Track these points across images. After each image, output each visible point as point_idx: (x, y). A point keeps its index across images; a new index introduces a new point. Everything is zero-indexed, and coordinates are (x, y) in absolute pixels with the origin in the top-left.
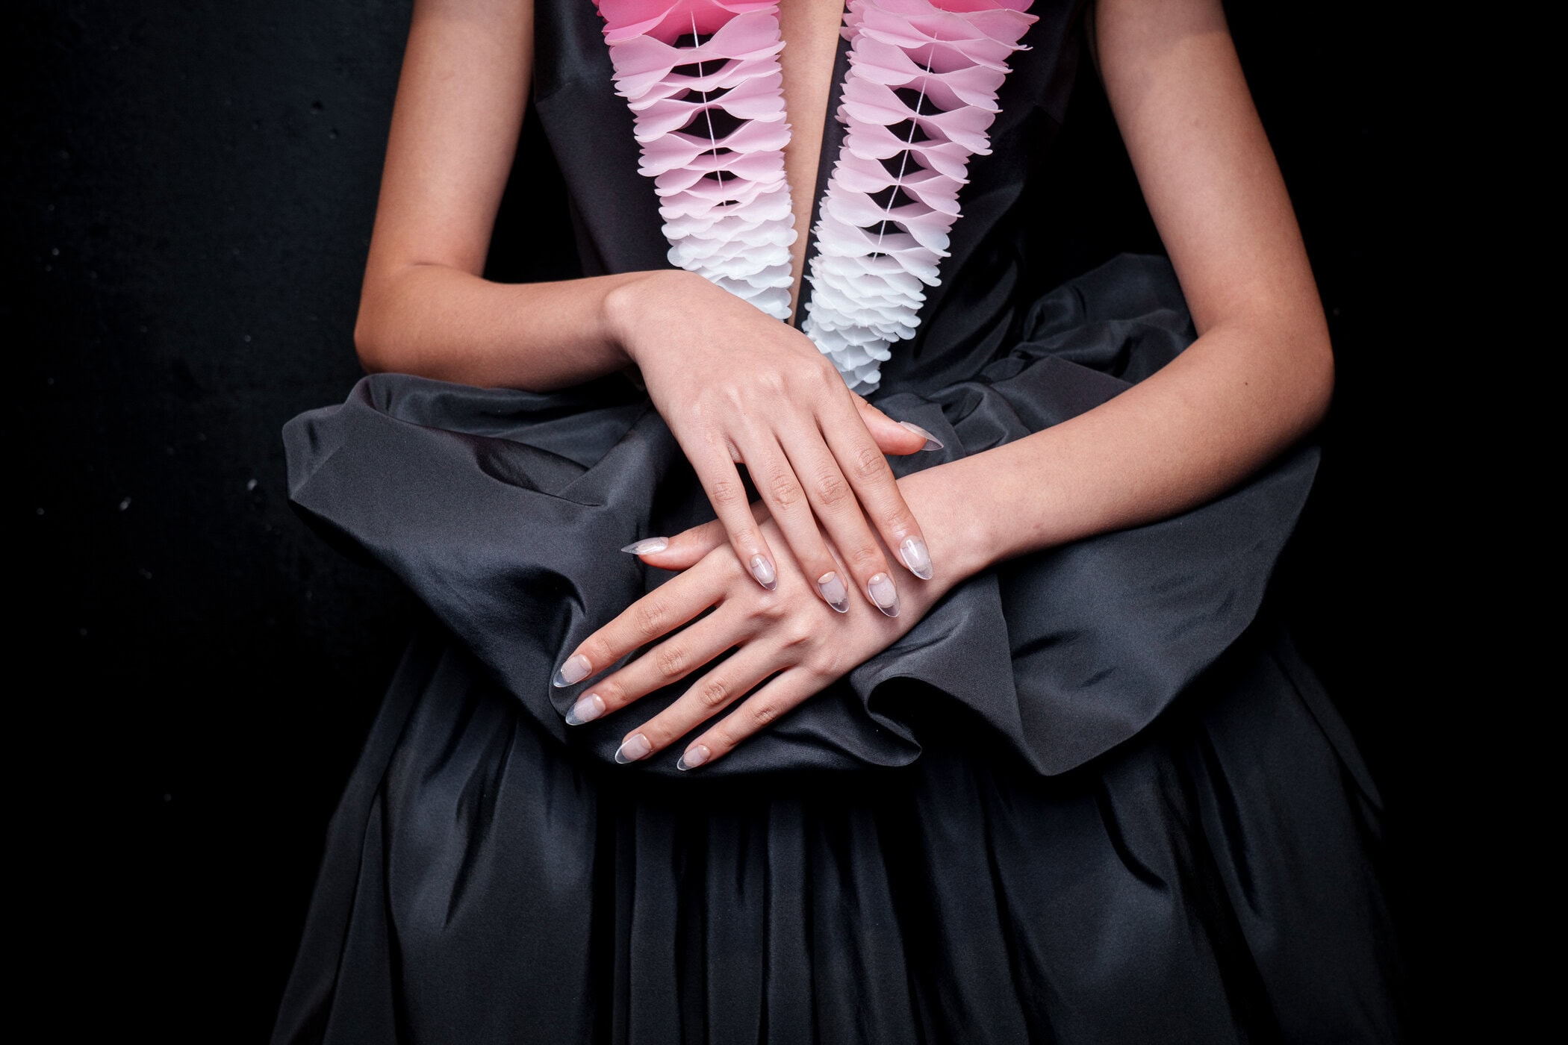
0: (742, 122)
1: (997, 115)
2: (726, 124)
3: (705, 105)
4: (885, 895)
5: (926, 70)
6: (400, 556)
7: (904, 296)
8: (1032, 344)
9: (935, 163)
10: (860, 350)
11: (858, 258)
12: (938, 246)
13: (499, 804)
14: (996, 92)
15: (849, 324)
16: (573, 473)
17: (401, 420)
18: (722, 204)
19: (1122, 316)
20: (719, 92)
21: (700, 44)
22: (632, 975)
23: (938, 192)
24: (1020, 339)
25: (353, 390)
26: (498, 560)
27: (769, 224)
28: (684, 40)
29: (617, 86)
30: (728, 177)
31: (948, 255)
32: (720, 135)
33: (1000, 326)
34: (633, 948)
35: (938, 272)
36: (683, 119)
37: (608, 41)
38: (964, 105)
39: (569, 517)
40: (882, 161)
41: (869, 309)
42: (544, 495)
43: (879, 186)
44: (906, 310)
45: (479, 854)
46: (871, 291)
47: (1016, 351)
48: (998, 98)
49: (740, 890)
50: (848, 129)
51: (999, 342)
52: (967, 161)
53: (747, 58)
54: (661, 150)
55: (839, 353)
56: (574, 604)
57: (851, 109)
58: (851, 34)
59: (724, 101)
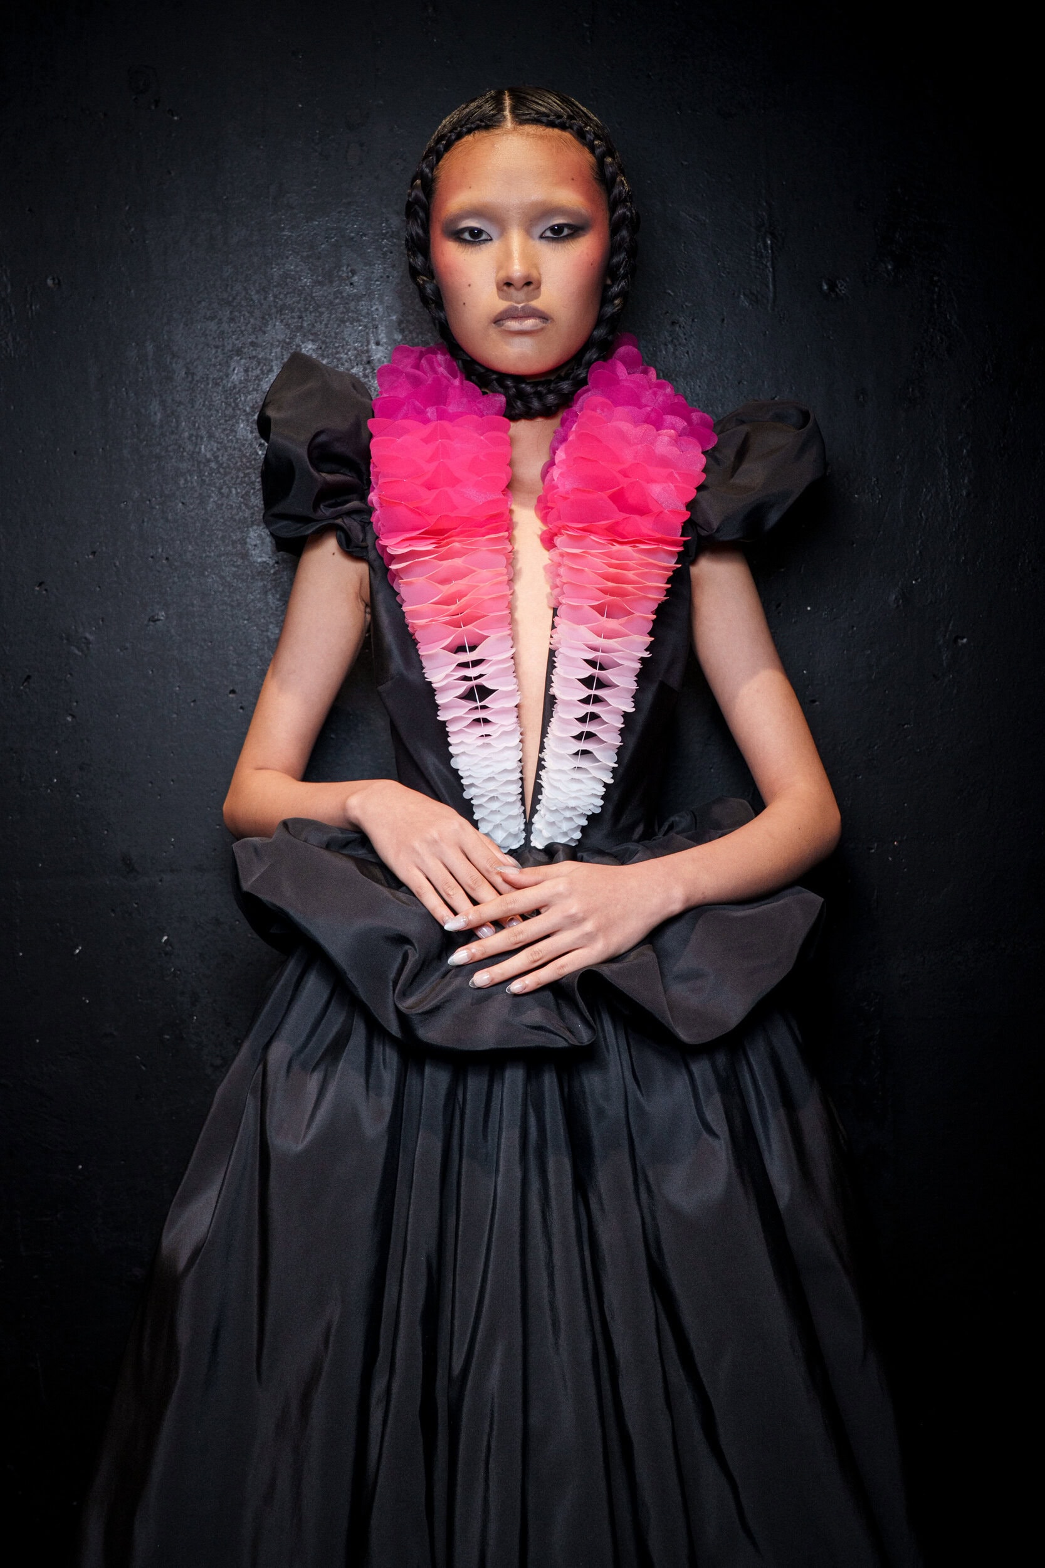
0: (494, 691)
1: (636, 689)
2: (485, 692)
3: (474, 683)
5: (596, 669)
7: (594, 789)
9: (605, 717)
10: (571, 819)
11: (568, 770)
12: (609, 760)
14: (635, 676)
15: (565, 806)
18: (482, 736)
20: (481, 676)
21: (470, 652)
23: (608, 732)
27: (507, 748)
28: (460, 649)
29: (426, 676)
30: (486, 721)
31: (616, 765)
32: (482, 698)
35: (611, 775)
36: (461, 691)
37: (419, 653)
38: (617, 685)
40: (577, 718)
41: (575, 797)
43: (576, 732)
44: (595, 796)
46: (575, 786)
48: (636, 681)
50: (556, 701)
52: (623, 714)
53: (494, 658)
54: (447, 707)
55: (560, 822)
56: (411, 949)
57: (558, 690)
58: (555, 649)
59: (483, 681)
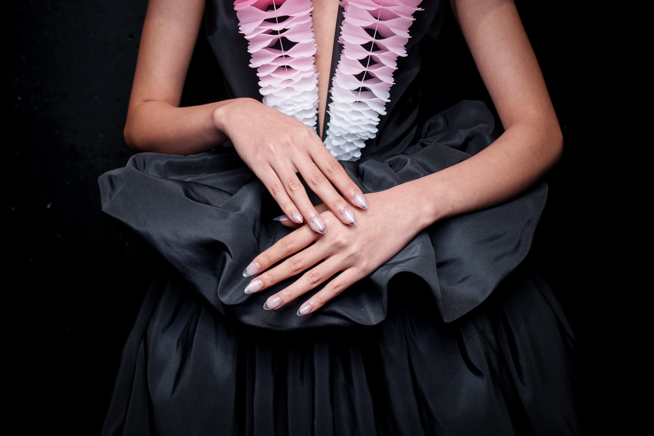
0: (296, 43)
1: (409, 39)
2: (288, 45)
3: (280, 36)
4: (364, 380)
5: (378, 19)
6: (150, 235)
7: (371, 119)
8: (425, 140)
9: (383, 61)
10: (352, 143)
11: (350, 103)
12: (385, 97)
13: (195, 342)
14: (408, 29)
15: (347, 132)
16: (226, 197)
17: (151, 175)
18: (286, 81)
19: (464, 128)
20: (284, 30)
21: (276, 9)
22: (254, 416)
23: (384, 73)
24: (420, 137)
25: (128, 162)
26: (193, 236)
27: (305, 93)
28: (270, 8)
29: (240, 28)
30: (289, 68)
31: (389, 101)
32: (286, 49)
33: (412, 132)
34: (254, 404)
35: (385, 109)
36: (268, 43)
37: (236, 9)
38: (394, 34)
39: (224, 216)
40: (359, 60)
41: (355, 126)
42: (213, 207)
43: (358, 71)
44: (372, 125)
45: (186, 364)
46: (356, 118)
47: (419, 143)
48: (409, 32)
49: (302, 379)
50: (344, 47)
51: (411, 139)
52: (397, 59)
53: (296, 15)
54: (260, 56)
55: (343, 145)
56: (227, 255)
57: (345, 38)
58: (344, 4)
59: (286, 34)
